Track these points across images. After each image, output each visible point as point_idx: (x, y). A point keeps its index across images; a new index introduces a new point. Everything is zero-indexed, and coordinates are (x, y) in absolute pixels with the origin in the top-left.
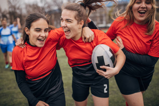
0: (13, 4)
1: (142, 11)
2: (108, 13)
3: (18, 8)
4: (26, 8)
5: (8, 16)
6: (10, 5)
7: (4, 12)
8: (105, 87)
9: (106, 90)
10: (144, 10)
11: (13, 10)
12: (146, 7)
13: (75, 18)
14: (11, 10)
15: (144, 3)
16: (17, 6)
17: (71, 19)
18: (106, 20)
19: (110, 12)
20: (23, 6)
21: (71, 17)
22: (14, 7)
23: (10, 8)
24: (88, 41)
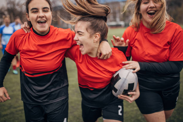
1: (151, 12)
5: (6, 13)
7: (2, 9)
8: (119, 108)
9: (121, 112)
10: (153, 10)
12: (155, 6)
13: (87, 30)
15: (151, 2)
17: (81, 31)
18: (120, 17)
21: (81, 29)
24: (103, 58)
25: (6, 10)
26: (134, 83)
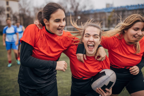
0: (23, 7)
2: (107, 18)
3: (27, 11)
4: (34, 11)
5: (18, 17)
6: (20, 8)
7: (15, 14)
11: (23, 12)
14: (21, 12)
16: (27, 9)
18: (105, 24)
19: (110, 17)
20: (32, 10)
22: (24, 10)
23: (20, 10)
24: (101, 60)
25: (17, 15)
26: (113, 82)
